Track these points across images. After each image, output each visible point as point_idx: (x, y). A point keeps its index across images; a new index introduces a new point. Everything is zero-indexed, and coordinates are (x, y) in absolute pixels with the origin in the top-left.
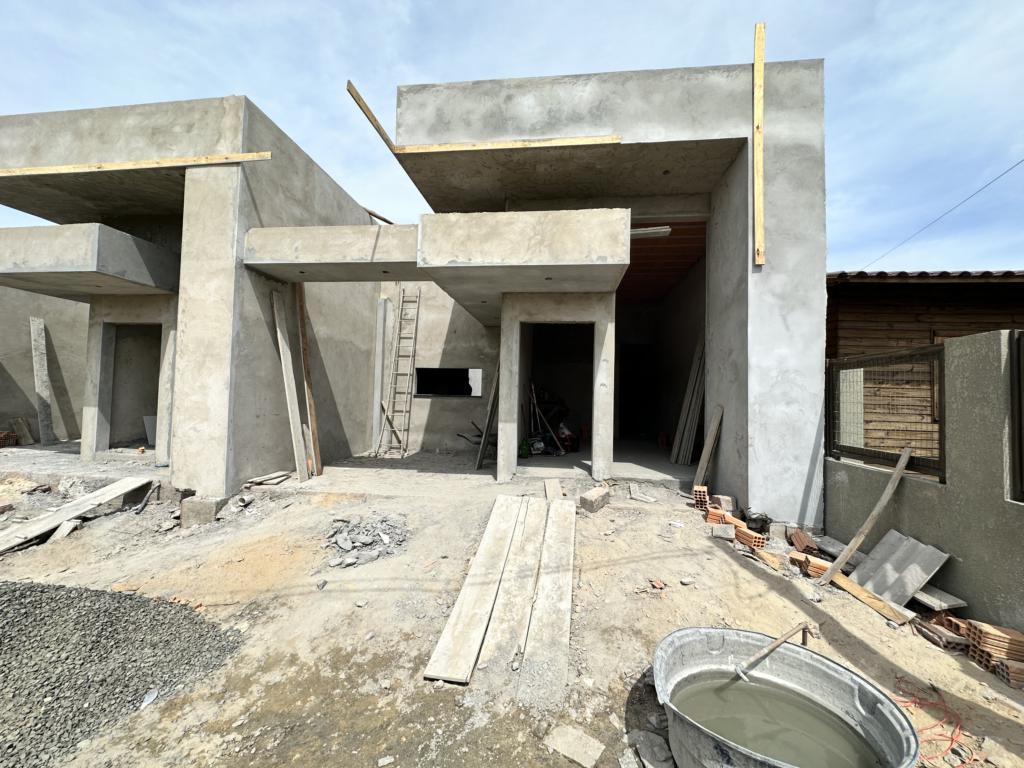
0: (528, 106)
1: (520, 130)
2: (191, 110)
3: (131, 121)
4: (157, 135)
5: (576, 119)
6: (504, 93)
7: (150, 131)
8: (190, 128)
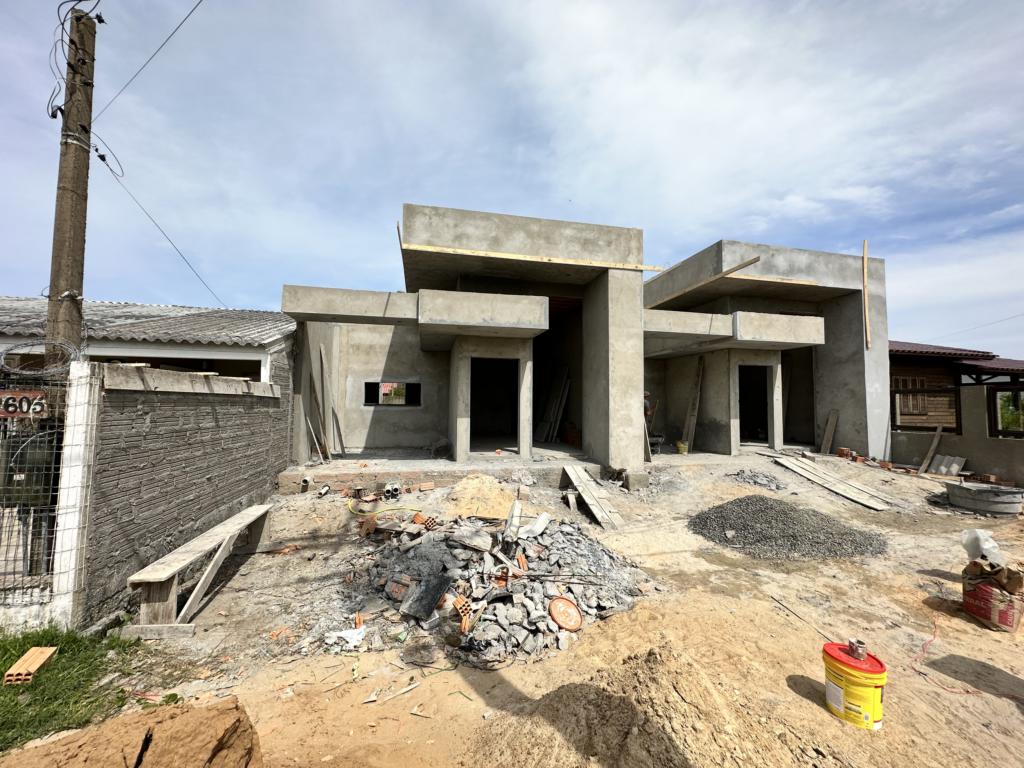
0: (781, 261)
1: (778, 273)
2: (609, 232)
3: (568, 232)
4: (587, 244)
5: (800, 271)
6: (771, 252)
7: (582, 241)
8: (609, 244)
